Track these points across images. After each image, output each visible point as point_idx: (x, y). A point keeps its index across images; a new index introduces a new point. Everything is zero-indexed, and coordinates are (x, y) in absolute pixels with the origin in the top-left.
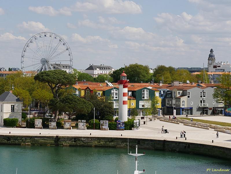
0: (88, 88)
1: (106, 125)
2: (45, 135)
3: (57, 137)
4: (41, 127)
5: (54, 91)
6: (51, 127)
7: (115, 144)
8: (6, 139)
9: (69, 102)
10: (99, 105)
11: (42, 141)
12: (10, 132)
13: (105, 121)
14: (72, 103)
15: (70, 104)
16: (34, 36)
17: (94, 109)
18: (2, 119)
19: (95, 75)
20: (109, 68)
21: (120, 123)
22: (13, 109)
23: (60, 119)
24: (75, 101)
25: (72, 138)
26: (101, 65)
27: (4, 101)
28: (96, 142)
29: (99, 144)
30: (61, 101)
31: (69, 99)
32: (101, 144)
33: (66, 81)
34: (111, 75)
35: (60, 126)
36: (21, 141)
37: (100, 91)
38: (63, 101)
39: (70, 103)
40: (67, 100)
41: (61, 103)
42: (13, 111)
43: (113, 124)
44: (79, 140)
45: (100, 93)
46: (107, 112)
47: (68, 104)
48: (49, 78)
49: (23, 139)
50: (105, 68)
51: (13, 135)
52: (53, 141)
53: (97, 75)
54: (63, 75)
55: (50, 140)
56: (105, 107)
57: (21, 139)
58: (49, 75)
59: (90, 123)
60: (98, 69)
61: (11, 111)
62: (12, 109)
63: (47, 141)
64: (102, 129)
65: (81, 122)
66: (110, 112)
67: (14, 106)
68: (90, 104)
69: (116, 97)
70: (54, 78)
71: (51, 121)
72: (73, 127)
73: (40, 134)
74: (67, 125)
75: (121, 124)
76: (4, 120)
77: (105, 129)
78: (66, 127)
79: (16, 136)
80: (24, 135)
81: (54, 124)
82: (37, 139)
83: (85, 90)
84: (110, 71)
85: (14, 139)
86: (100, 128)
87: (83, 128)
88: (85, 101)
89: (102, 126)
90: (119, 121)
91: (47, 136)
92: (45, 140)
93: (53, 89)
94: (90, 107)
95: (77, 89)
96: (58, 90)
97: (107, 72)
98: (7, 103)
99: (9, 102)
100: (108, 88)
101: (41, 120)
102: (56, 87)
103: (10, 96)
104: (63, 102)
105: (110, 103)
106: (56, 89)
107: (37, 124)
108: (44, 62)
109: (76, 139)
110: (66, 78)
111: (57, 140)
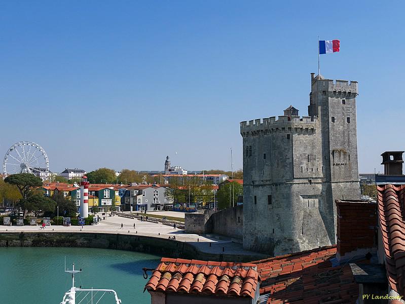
0: (57, 188)
3: (22, 233)
4: (9, 224)
5: (23, 192)
6: (19, 224)
7: (75, 239)
11: (8, 236)
13: (67, 218)
16: (14, 146)
17: (58, 207)
20: (82, 172)
26: (75, 169)
28: (57, 237)
29: (60, 238)
32: (62, 239)
35: (26, 223)
37: (67, 191)
43: (75, 220)
44: (42, 236)
45: (66, 193)
46: (71, 210)
48: (17, 180)
50: (78, 172)
52: (18, 237)
53: (71, 177)
55: (15, 236)
56: (69, 205)
59: (54, 219)
60: (72, 172)
63: (12, 237)
65: (46, 219)
66: (73, 210)
70: (22, 180)
71: (19, 219)
72: (38, 223)
73: (7, 230)
74: (33, 222)
75: (82, 220)
78: (32, 224)
81: (21, 221)
82: (3, 235)
83: (54, 190)
89: (64, 222)
90: (80, 218)
91: (13, 232)
93: (21, 190)
94: (54, 205)
95: (47, 190)
96: (26, 190)
97: (80, 175)
100: (74, 189)
101: (9, 218)
102: (24, 188)
104: (29, 202)
106: (24, 190)
107: (6, 221)
108: (23, 166)
109: (39, 234)
110: (33, 181)
111: (22, 235)
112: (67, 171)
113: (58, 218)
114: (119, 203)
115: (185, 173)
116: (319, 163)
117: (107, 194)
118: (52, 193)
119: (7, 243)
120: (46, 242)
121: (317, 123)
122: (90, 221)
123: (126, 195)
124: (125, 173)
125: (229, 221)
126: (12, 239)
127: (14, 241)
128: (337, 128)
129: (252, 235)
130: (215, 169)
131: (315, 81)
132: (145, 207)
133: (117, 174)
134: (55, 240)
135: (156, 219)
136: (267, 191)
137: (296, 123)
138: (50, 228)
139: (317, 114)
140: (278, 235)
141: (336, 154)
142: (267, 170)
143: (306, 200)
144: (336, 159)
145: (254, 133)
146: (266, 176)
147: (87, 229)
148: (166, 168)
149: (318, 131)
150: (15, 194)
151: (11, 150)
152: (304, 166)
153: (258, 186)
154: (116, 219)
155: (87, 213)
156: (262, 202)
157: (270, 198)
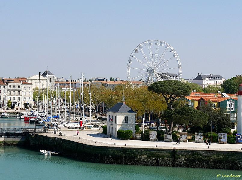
0: (202, 99)
1: (224, 138)
2: (161, 148)
3: (174, 149)
4: (156, 139)
6: (167, 139)
7: (235, 159)
8: (122, 151)
9: (185, 114)
10: (216, 117)
11: (158, 153)
12: (125, 144)
13: (223, 134)
14: (188, 114)
15: (186, 116)
16: (139, 46)
17: (212, 121)
18: (115, 131)
19: (204, 85)
20: (219, 78)
21: (239, 137)
22: (127, 121)
23: (174, 131)
24: (191, 113)
25: (189, 151)
26: (210, 74)
27: (117, 112)
28: (215, 156)
29: (218, 157)
30: (177, 112)
31: (185, 110)
32: (220, 158)
33: (181, 91)
34: (221, 85)
35: (175, 138)
36: (137, 153)
37: (215, 102)
38: (179, 112)
39: (187, 114)
40: (183, 111)
41: (177, 115)
42: (127, 123)
43: (232, 137)
44: (197, 154)
45: (215, 104)
46: (225, 125)
47: (184, 115)
48: (163, 88)
49: (139, 151)
50: (214, 78)
51: (129, 147)
52: (170, 154)
53: (206, 85)
54: (178, 86)
55: (167, 153)
56: (223, 119)
57: (137, 152)
58: (164, 86)
59: (207, 135)
60: (207, 79)
61: (125, 123)
62: (125, 121)
63: (164, 154)
64: (220, 143)
65: (198, 135)
66: (227, 125)
67: (127, 117)
68: (207, 116)
69: (232, 109)
70: (169, 88)
71: (166, 134)
72: (189, 140)
73: (156, 146)
74: (183, 138)
75: (241, 137)
76: (118, 132)
77: (223, 143)
78: (182, 140)
79: (132, 148)
80: (140, 147)
81: (169, 136)
82: (153, 151)
83: (199, 101)
84: (220, 81)
85: (130, 151)
86: (218, 142)
87: (200, 140)
88: (201, 113)
89: (220, 139)
90: (238, 134)
91: (164, 148)
92: (162, 152)
93: (167, 99)
94: (207, 119)
95: (189, 100)
96: (172, 100)
97: (217, 82)
98: (121, 115)
99: (122, 113)
100: (223, 100)
101: (156, 133)
102: (170, 98)
103: (123, 107)
104: (178, 114)
105: (227, 115)
106: (170, 100)
107: (152, 136)
108: (151, 71)
109: (194, 152)
110: (181, 89)
111: (174, 153)
113: (212, 133)
118: (196, 104)
119: (158, 161)
120: (202, 161)
126: (162, 157)
127: (166, 159)
134: (212, 160)
151: (136, 51)
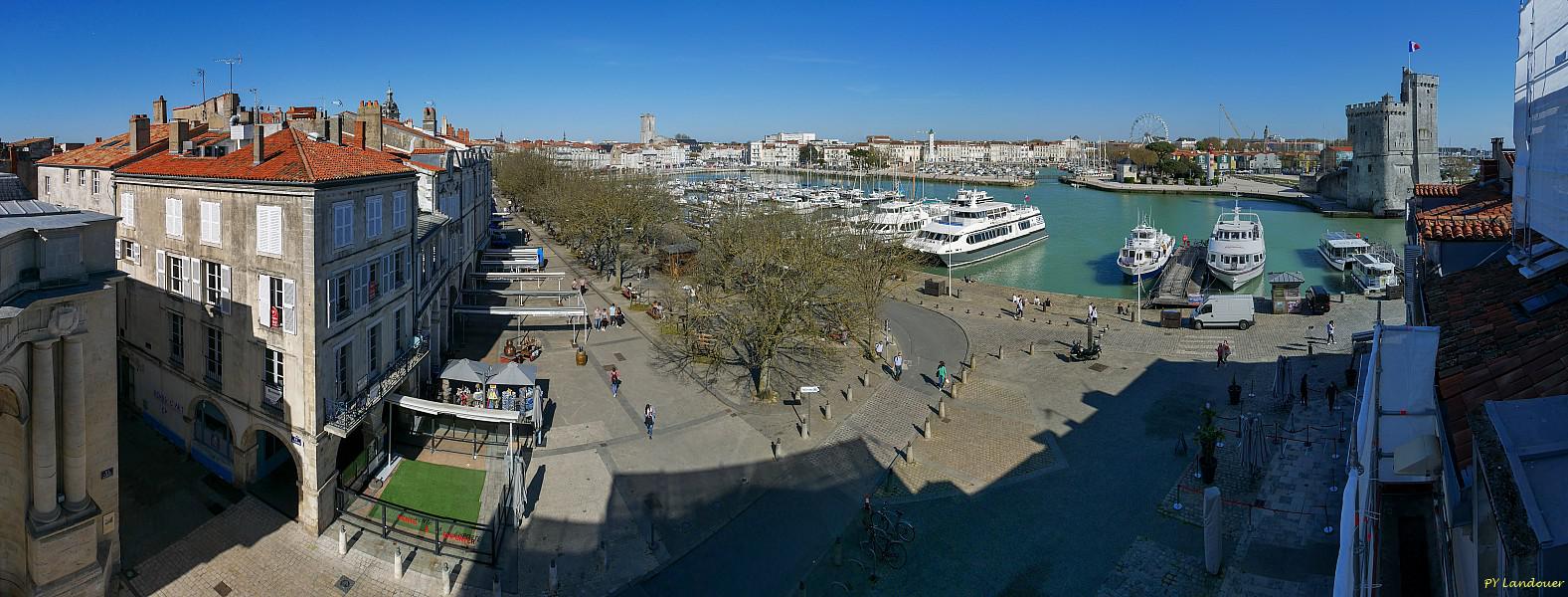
3: (1162, 190)
44: (1179, 193)
52: (1160, 194)
60: (1185, 141)
65: (1180, 180)
81: (1160, 181)
93: (1159, 155)
104: (1166, 165)
109: (1176, 192)
110: (1165, 147)
111: (1162, 193)
112: (1181, 140)
113: (1189, 179)
114: (1234, 167)
115: (1283, 140)
116: (1410, 140)
117: (1225, 158)
121: (1408, 108)
122: (1216, 182)
123: (1239, 160)
124: (1231, 141)
125: (1333, 185)
128: (1423, 111)
129: (1355, 196)
130: (1310, 137)
131: (1406, 74)
132: (1256, 171)
133: (1225, 142)
135: (1271, 181)
136: (1368, 161)
137: (1391, 107)
138: (1186, 188)
139: (1407, 100)
140: (1376, 196)
141: (1422, 132)
142: (1368, 144)
143: (1399, 167)
144: (1421, 136)
145: (1357, 115)
146: (1367, 149)
147: (1214, 188)
148: (1265, 136)
149: (1410, 113)
150: (1154, 158)
152: (1397, 142)
153: (1360, 157)
154: (1233, 180)
155: (1212, 177)
156: (1364, 170)
157: (1370, 167)
